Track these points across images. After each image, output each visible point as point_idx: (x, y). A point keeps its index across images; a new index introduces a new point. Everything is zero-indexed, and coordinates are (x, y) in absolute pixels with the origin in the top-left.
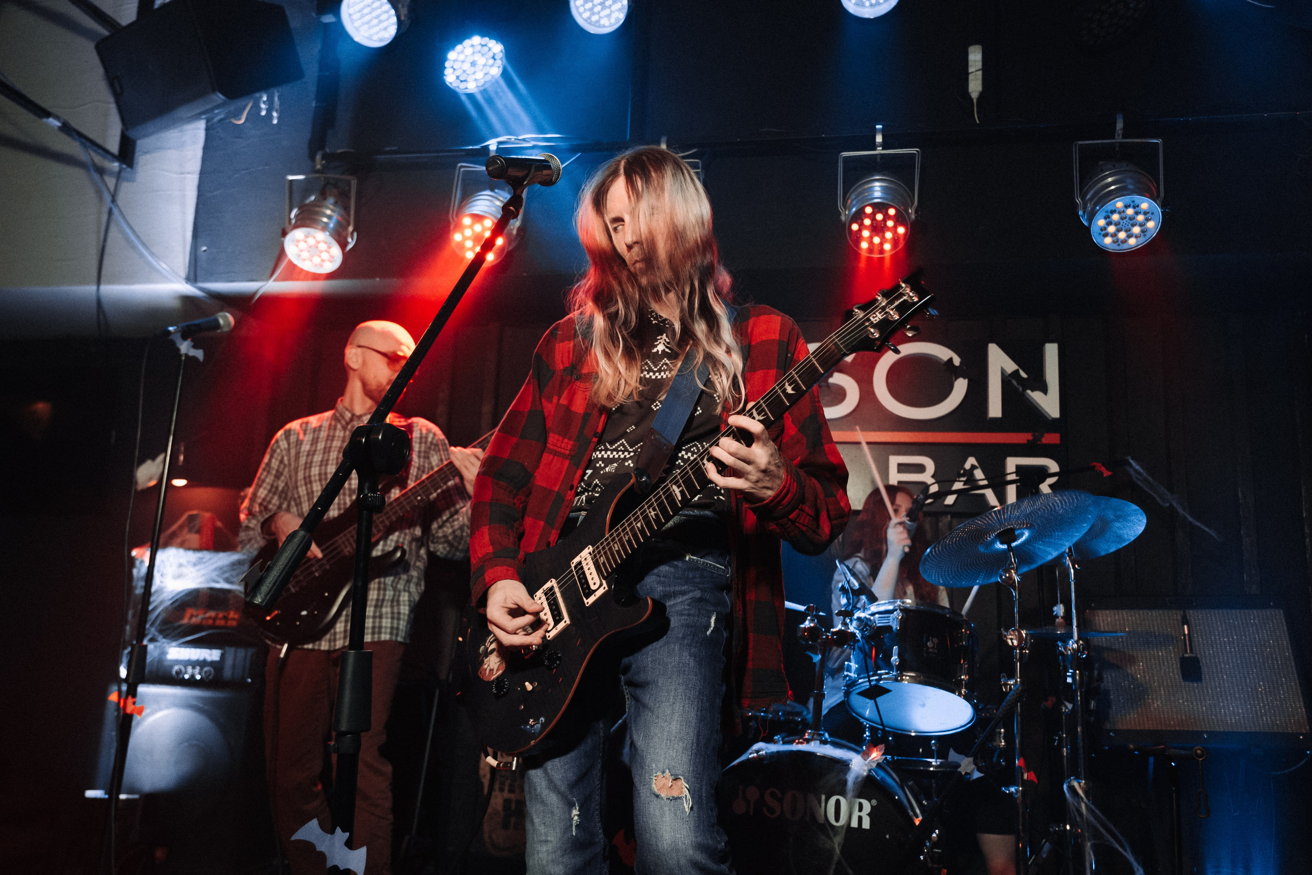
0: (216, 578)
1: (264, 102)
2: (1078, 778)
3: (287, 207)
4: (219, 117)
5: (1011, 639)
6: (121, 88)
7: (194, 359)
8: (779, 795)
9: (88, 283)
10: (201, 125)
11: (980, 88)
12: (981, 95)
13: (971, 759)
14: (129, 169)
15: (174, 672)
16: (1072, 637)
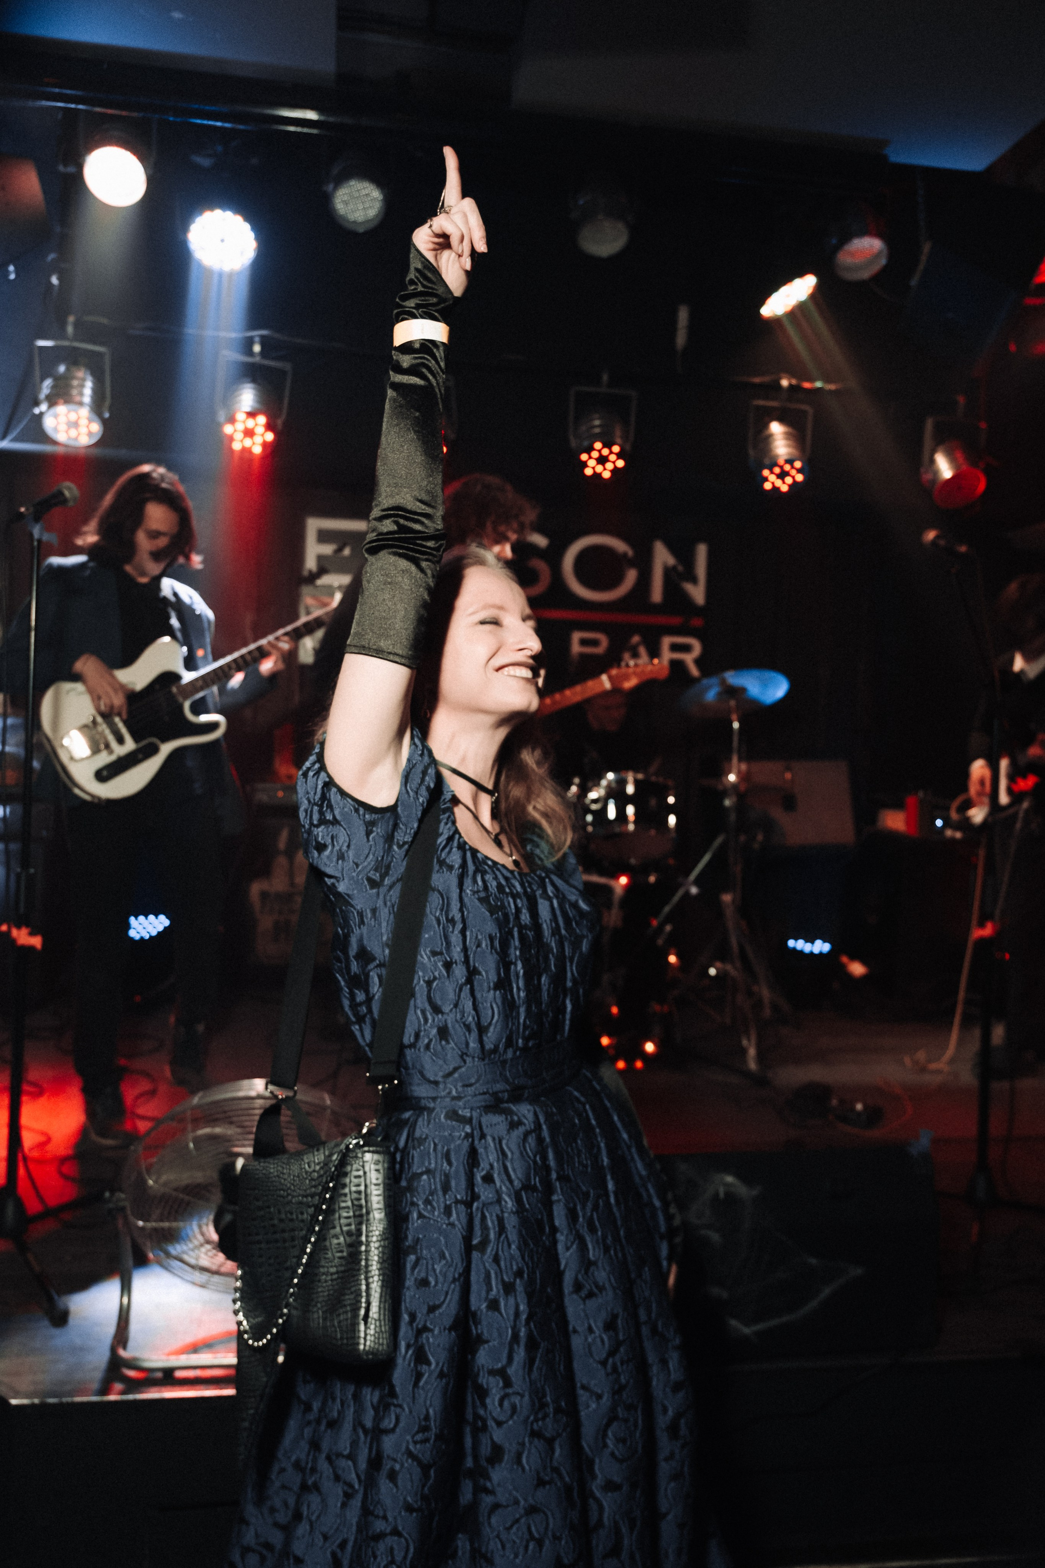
11: (684, 342)
12: (685, 348)
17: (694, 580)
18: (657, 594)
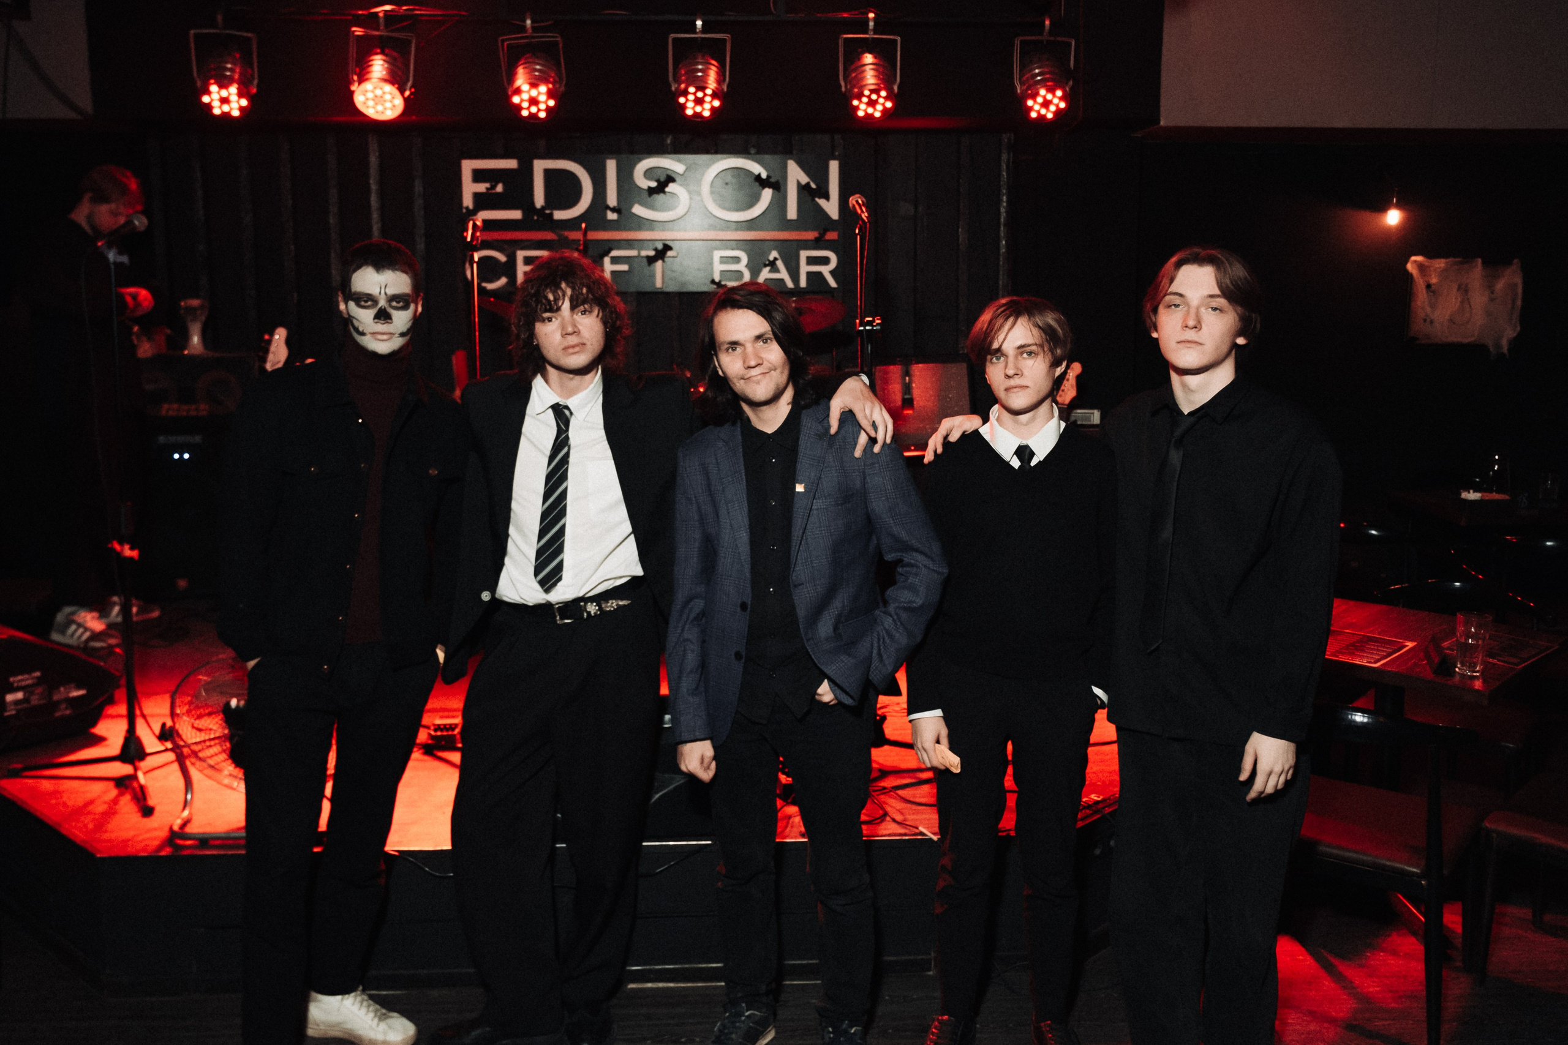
17: (827, 197)
18: (792, 213)
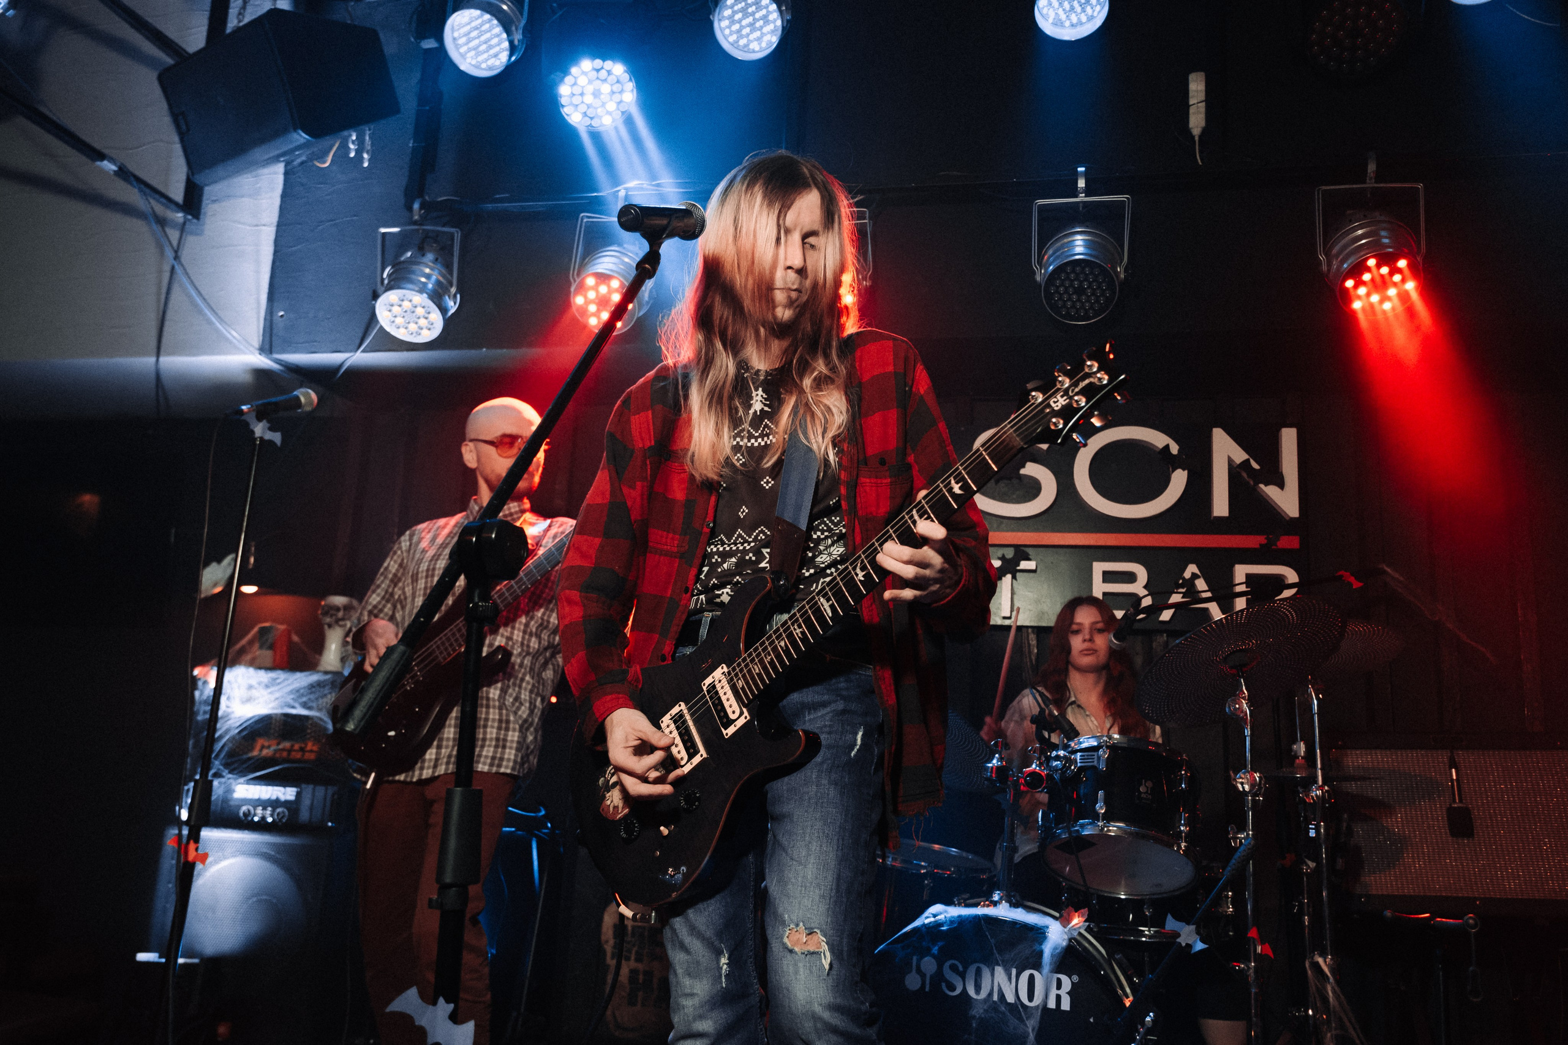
0: (292, 703)
1: (353, 142)
2: (1323, 955)
3: (379, 265)
4: (299, 161)
5: (1242, 784)
6: (187, 125)
7: (271, 443)
8: (961, 968)
9: (146, 354)
10: (280, 168)
11: (1203, 123)
12: (1205, 132)
13: (1193, 927)
14: (195, 221)
15: (241, 814)
16: (1316, 782)
17: (1279, 483)
18: (1221, 507)
